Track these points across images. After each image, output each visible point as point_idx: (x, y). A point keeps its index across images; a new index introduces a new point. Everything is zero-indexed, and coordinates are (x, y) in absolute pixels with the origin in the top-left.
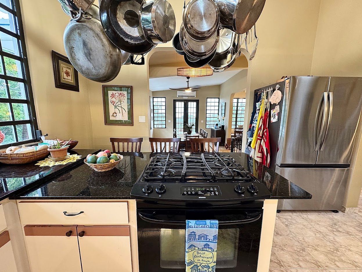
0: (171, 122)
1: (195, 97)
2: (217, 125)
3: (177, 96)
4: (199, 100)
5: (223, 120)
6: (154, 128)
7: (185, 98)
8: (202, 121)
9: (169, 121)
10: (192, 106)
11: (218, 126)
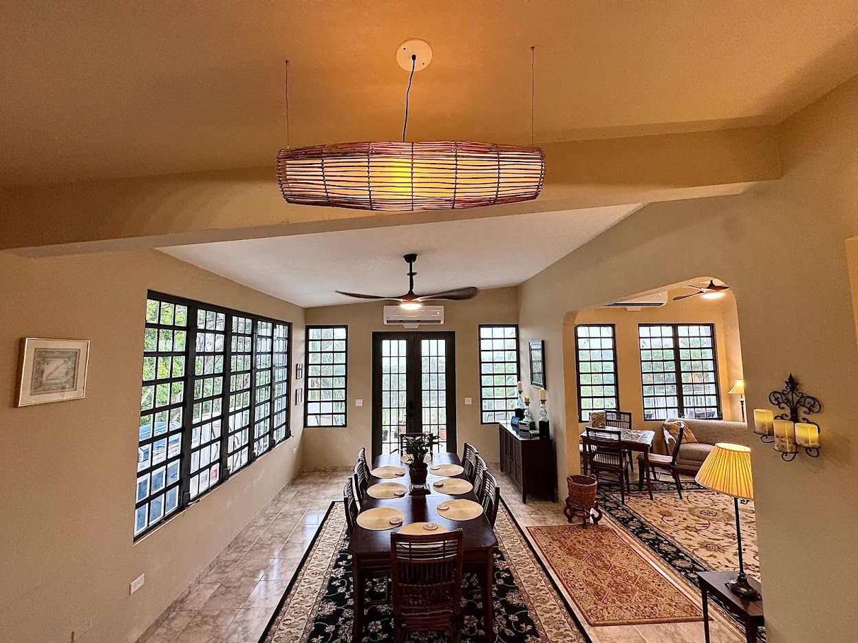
0: (362, 403)
1: (442, 322)
2: (519, 413)
3: (385, 323)
4: (454, 332)
5: (543, 402)
6: (305, 425)
7: (408, 327)
8: (468, 401)
9: (359, 403)
10: (434, 350)
11: (523, 421)
